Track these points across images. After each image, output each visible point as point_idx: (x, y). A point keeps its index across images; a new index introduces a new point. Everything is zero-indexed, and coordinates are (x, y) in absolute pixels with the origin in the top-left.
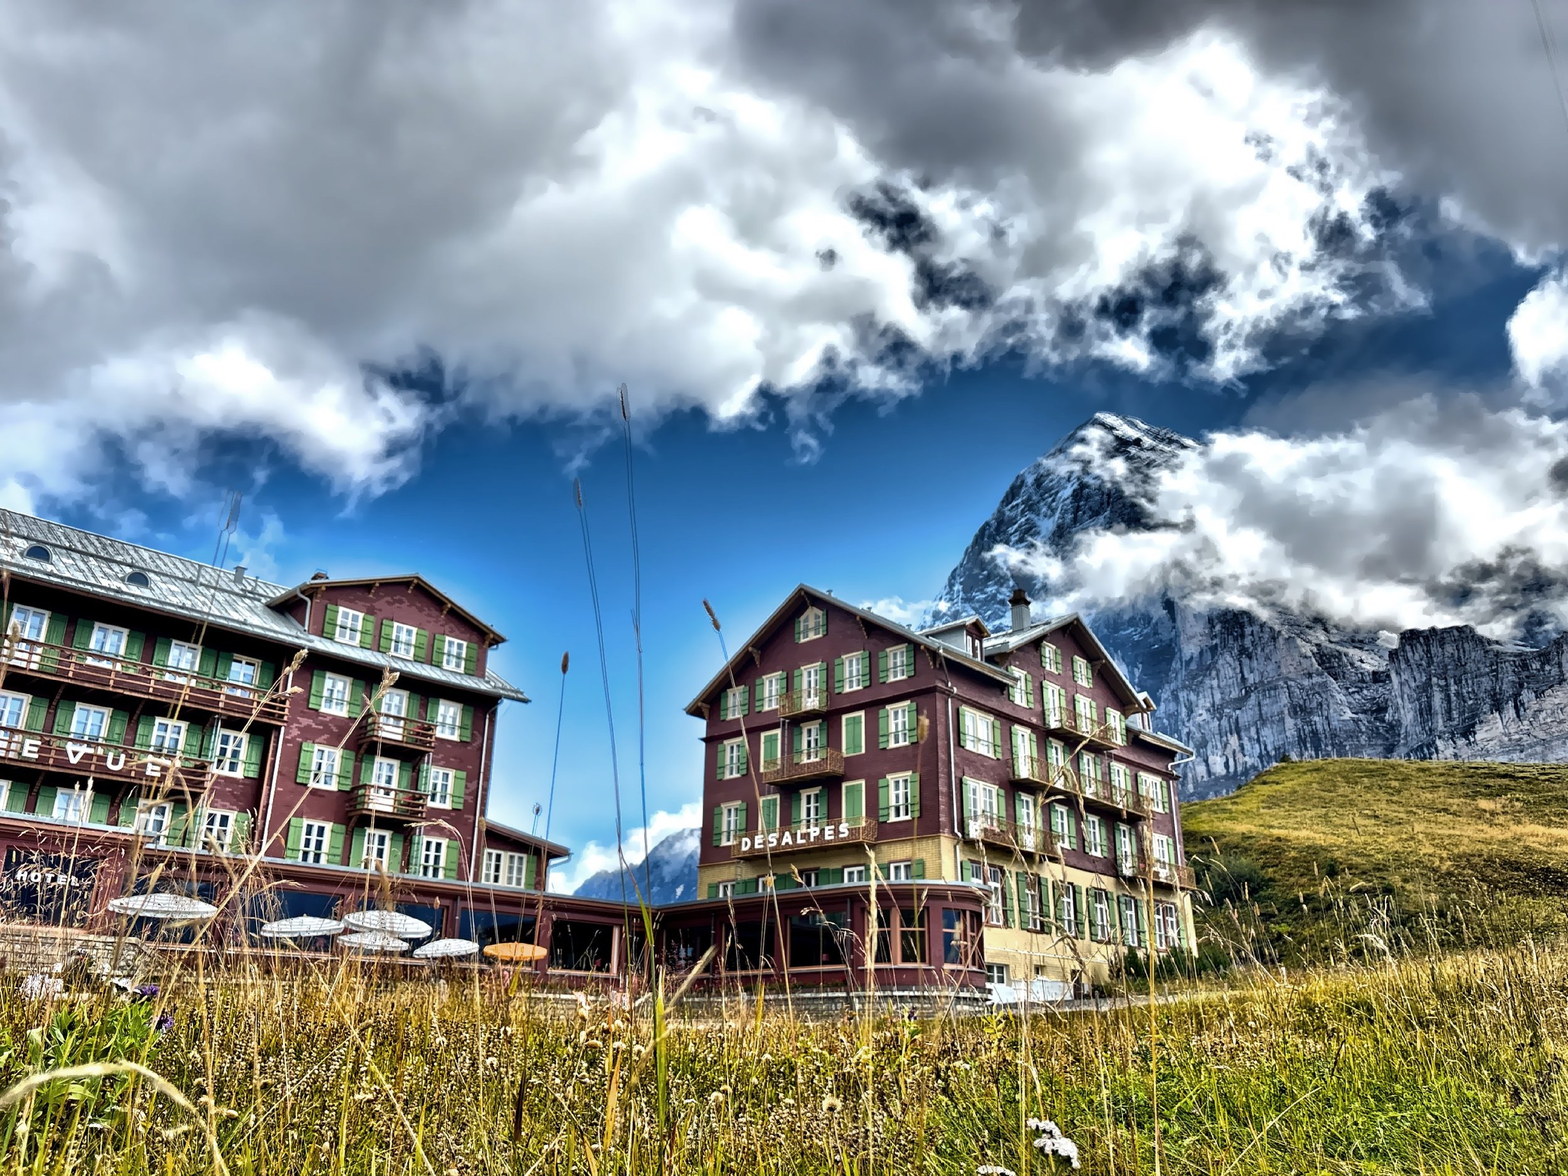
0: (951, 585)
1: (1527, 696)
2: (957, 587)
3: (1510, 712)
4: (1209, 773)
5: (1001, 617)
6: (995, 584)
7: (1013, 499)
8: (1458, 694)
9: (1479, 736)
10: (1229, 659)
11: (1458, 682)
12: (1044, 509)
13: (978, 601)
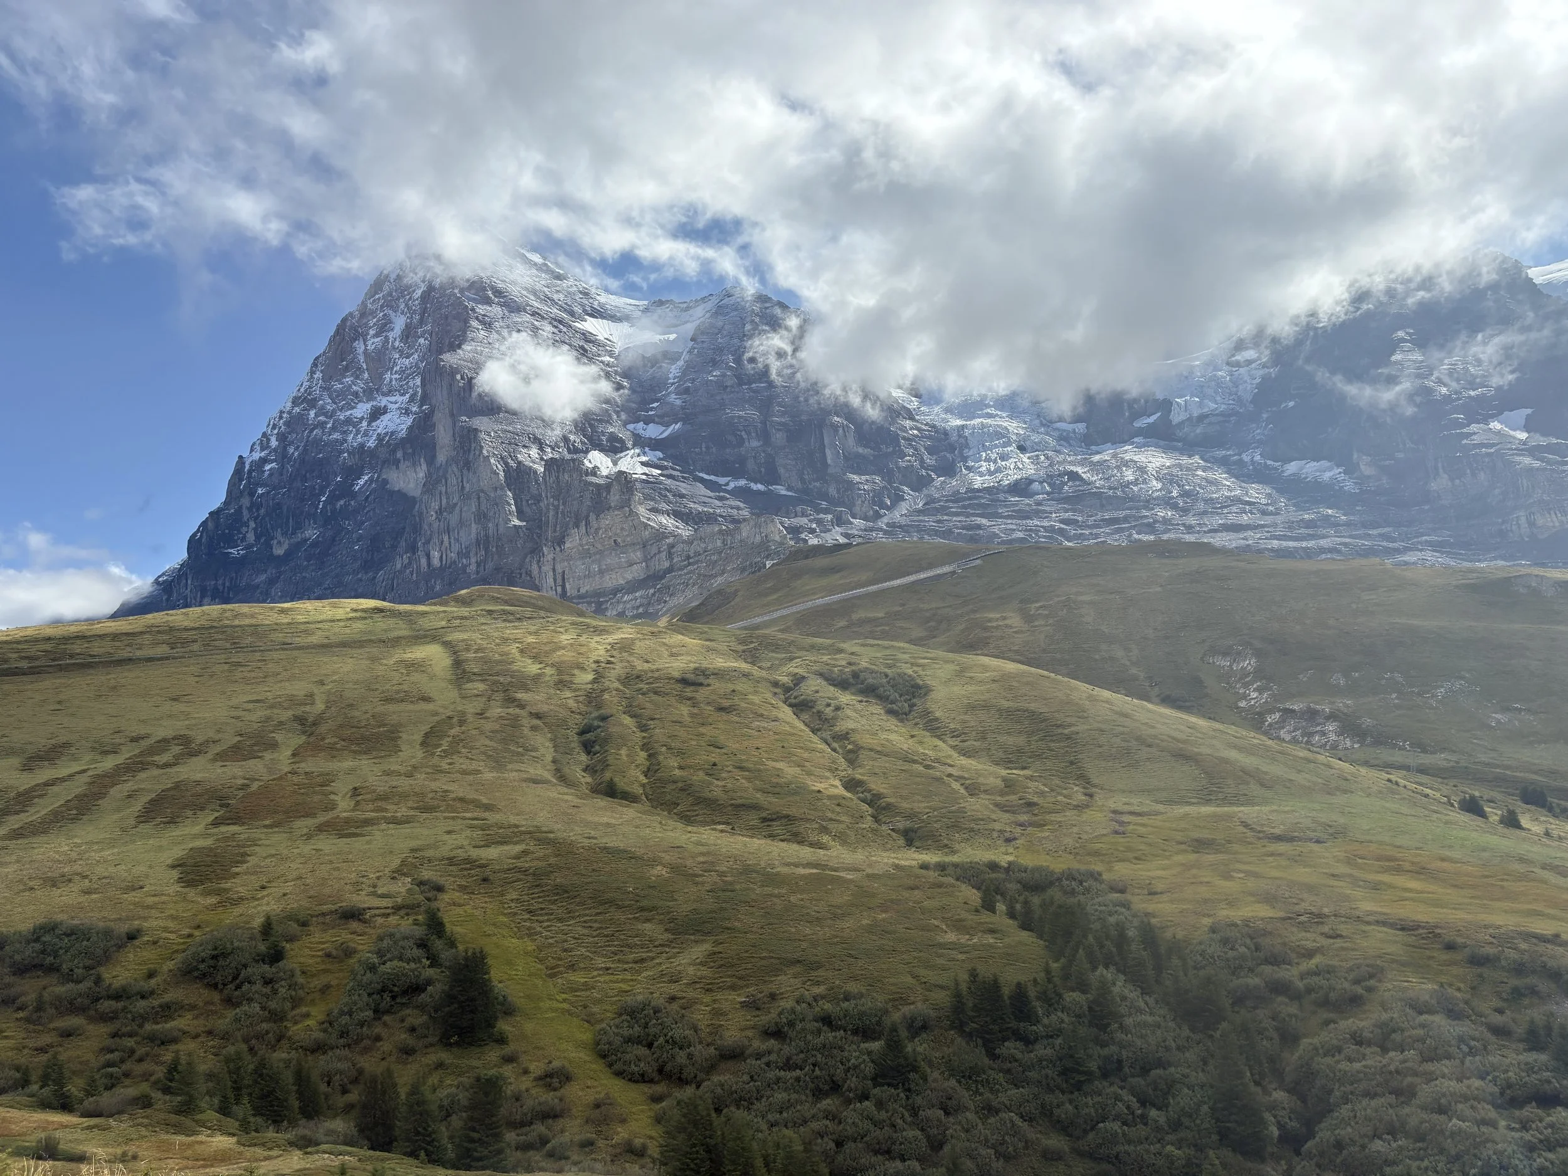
0: (312, 372)
1: (592, 517)
2: (318, 375)
3: (583, 530)
4: (429, 565)
5: (353, 408)
6: (352, 375)
7: (376, 293)
8: (563, 512)
9: (567, 545)
10: (455, 469)
11: (564, 504)
12: (402, 306)
13: (335, 391)
